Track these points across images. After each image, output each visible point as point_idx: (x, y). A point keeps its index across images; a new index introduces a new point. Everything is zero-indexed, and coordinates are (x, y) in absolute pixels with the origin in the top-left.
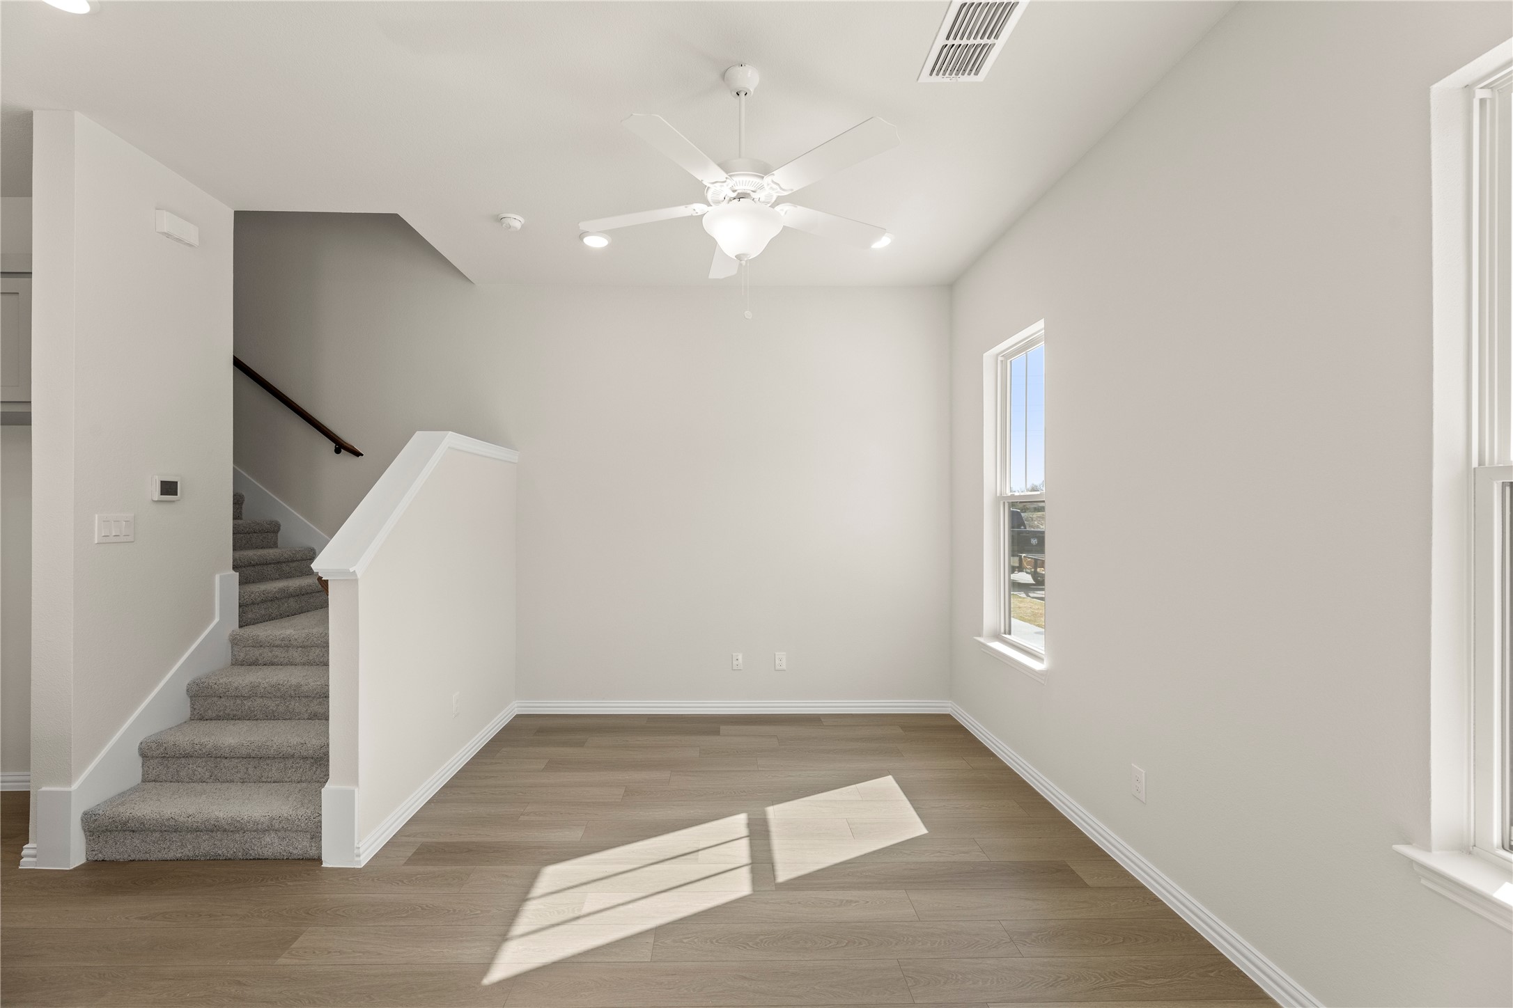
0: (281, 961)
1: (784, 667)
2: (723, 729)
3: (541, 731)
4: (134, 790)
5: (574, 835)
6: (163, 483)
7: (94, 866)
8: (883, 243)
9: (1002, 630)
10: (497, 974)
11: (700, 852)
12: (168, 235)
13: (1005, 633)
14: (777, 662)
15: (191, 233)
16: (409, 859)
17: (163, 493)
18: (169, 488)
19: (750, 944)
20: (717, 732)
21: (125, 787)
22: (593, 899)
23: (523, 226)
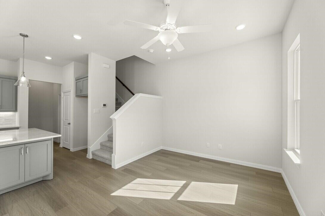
0: (95, 180)
1: (221, 148)
2: (201, 161)
3: (163, 153)
4: (99, 149)
5: (149, 174)
6: (104, 104)
7: (93, 159)
8: (241, 27)
9: (296, 147)
10: (113, 194)
11: (168, 186)
12: (105, 67)
13: (297, 149)
14: (219, 147)
15: (108, 66)
16: (123, 170)
17: (104, 106)
18: (105, 105)
19: (159, 211)
20: (198, 161)
21: (98, 149)
22: (141, 187)
23: (153, 52)
